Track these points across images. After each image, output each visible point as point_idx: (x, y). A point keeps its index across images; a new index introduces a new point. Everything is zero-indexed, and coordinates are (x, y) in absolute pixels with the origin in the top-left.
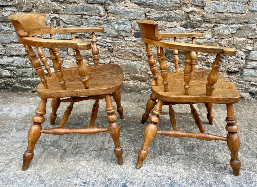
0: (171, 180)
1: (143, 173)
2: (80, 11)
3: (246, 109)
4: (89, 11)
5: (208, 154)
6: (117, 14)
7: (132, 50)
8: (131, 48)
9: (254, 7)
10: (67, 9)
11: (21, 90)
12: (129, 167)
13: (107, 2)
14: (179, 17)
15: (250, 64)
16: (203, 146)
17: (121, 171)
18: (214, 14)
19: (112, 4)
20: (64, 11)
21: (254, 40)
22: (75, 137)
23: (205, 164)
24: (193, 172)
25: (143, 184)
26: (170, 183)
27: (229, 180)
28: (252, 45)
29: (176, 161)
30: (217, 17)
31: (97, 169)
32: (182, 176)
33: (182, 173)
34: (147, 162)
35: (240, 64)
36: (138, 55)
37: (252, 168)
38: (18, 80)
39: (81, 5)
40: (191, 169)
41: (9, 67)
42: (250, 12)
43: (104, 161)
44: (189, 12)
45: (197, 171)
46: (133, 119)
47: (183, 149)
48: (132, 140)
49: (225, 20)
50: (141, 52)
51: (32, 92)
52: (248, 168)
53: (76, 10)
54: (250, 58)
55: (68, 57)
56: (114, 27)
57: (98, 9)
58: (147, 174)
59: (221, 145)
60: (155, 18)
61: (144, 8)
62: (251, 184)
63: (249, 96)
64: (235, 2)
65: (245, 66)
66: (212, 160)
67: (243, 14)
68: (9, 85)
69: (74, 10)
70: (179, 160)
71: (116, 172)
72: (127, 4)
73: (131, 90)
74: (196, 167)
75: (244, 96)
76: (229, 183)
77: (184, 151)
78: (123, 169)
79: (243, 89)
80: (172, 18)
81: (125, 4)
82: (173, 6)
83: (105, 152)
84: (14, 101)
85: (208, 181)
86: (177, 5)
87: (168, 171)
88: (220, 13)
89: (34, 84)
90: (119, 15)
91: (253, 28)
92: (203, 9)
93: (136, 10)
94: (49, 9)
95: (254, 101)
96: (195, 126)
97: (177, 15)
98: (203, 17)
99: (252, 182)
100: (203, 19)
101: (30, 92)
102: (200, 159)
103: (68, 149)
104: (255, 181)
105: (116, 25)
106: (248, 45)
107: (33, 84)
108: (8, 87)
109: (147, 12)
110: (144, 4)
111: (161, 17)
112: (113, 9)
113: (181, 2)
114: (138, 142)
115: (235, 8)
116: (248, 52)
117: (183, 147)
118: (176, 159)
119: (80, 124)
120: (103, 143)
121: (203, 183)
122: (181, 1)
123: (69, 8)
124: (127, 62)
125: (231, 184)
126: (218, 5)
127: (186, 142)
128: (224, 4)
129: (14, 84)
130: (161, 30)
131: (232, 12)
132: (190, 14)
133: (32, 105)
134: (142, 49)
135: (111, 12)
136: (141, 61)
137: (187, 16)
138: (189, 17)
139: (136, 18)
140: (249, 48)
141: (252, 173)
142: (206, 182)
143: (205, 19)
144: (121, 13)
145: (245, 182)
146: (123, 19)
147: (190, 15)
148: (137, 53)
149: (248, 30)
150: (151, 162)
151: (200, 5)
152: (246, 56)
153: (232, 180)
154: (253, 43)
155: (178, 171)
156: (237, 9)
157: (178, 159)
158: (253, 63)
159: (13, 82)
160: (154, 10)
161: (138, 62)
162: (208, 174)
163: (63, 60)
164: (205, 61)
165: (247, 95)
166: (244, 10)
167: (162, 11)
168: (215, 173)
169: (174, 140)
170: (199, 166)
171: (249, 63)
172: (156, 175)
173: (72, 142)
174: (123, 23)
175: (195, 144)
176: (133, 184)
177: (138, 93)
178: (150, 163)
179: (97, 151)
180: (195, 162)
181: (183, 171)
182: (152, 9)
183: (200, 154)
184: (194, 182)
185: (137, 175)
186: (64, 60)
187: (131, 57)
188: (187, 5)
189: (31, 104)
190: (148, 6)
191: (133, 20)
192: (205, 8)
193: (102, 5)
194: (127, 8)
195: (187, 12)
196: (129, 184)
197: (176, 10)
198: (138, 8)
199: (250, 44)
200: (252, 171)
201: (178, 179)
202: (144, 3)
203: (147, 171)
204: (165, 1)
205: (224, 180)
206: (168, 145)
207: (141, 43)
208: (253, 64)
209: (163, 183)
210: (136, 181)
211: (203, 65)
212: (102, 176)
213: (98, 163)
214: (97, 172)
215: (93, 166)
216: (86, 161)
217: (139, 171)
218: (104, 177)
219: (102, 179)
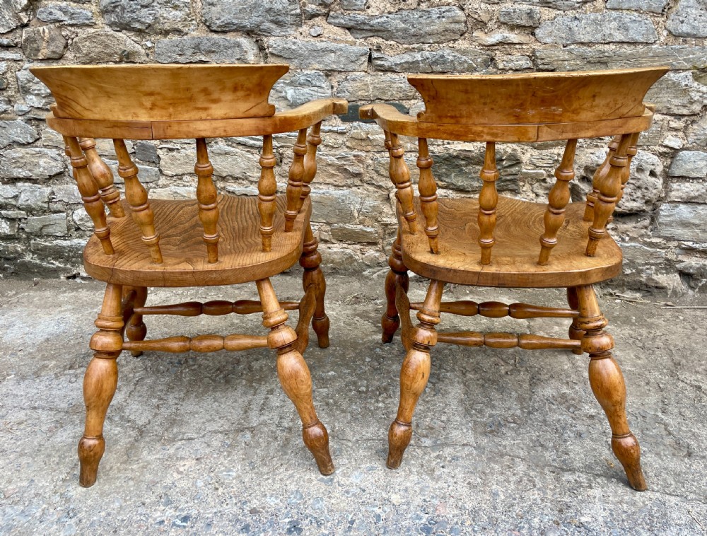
0: (427, 516)
1: (351, 494)
2: (189, 53)
3: (668, 320)
4: (213, 52)
5: (542, 446)
6: (290, 58)
7: (334, 155)
8: (333, 152)
9: (682, 22)
10: (156, 49)
11: (38, 272)
12: (313, 478)
13: (261, 27)
14: (465, 61)
15: (678, 190)
16: (529, 422)
17: (289, 487)
18: (564, 47)
19: (278, 31)
20: (148, 55)
21: (686, 118)
22: (171, 396)
23: (532, 474)
24: (494, 494)
25: (349, 525)
26: (425, 524)
27: (601, 519)
28: (681, 134)
29: (447, 463)
30: (574, 56)
31: (223, 483)
32: (460, 504)
33: (462, 495)
34: (362, 466)
35: (646, 189)
36: (351, 171)
37: (671, 484)
38: (32, 245)
39: (194, 38)
40: (490, 484)
41: (5, 212)
42: (672, 38)
43: (243, 459)
44: (493, 45)
45: (506, 490)
46: (334, 348)
47: (470, 431)
48: (327, 404)
49: (599, 64)
50: (361, 161)
51: (68, 278)
52: (661, 485)
53: (180, 51)
54: (677, 173)
55: (162, 181)
56: (283, 94)
57: (239, 45)
58: (361, 499)
59: (583, 420)
60: (396, 65)
61: (365, 38)
62: (665, 530)
63: (678, 284)
64: (625, 12)
65: (663, 195)
66: (554, 460)
67: (652, 44)
68: (7, 259)
69: (174, 52)
70: (457, 460)
71: (275, 490)
72: (318, 30)
73: (335, 269)
74: (505, 481)
75: (665, 284)
76: (597, 528)
77: (472, 436)
78: (295, 483)
79: (658, 262)
80: (444, 62)
81: (311, 30)
82: (447, 31)
83: (248, 435)
84: (20, 301)
85: (536, 520)
86: (457, 26)
87: (422, 489)
88: (582, 44)
89: (73, 257)
90: (296, 61)
91: (683, 84)
92: (532, 34)
93: (342, 45)
94: (108, 51)
95: (694, 296)
96: (511, 367)
97: (459, 56)
98: (533, 57)
99: (670, 525)
100: (534, 64)
101: (62, 277)
102: (517, 460)
103: (148, 427)
104: (678, 522)
105: (289, 88)
106: (669, 133)
107: (69, 255)
108: (6, 265)
109: (375, 50)
110: (366, 27)
111: (413, 63)
112: (279, 46)
113: (470, 19)
114: (343, 411)
115: (627, 30)
116: (672, 154)
117: (470, 425)
118: (448, 459)
119: (186, 362)
120: (246, 412)
121: (522, 524)
122: (469, 15)
123: (160, 45)
124: (321, 191)
125: (603, 529)
126: (576, 22)
127: (481, 412)
128: (592, 17)
129: (21, 255)
130: (413, 98)
131: (617, 40)
132: (495, 50)
133: (65, 311)
134: (363, 154)
135: (274, 52)
136: (361, 188)
137: (488, 55)
138: (492, 59)
139: (342, 66)
140: (673, 141)
141: (669, 501)
142: (529, 524)
143: (539, 62)
144: (301, 55)
145: (647, 524)
146: (309, 72)
147: (497, 52)
148: (349, 166)
149: (669, 90)
150: (376, 466)
151: (523, 22)
152: (665, 167)
153: (609, 520)
154: (686, 127)
155: (452, 491)
156: (631, 32)
157: (455, 458)
158: (687, 184)
159: (17, 252)
160: (392, 43)
161: (354, 189)
162: (540, 502)
163: (149, 190)
164: (543, 184)
165: (671, 281)
166: (653, 33)
167: (416, 46)
168: (559, 499)
169: (446, 405)
170: (513, 479)
171: (675, 186)
172: (387, 502)
173: (162, 409)
174: (308, 83)
175: (507, 416)
176: (319, 525)
177: (354, 278)
178: (372, 469)
179: (226, 433)
180: (502, 467)
181: (466, 489)
182: (387, 40)
183: (518, 444)
184: (493, 523)
185: (333, 501)
186: (151, 190)
187: (333, 175)
188: (486, 24)
189: (62, 309)
190: (375, 34)
191: (336, 73)
192: (537, 31)
193: (248, 34)
194: (319, 39)
195: (487, 44)
196: (307, 525)
197: (455, 40)
198: (350, 40)
199: (676, 130)
200: (670, 494)
201: (449, 512)
202: (365, 24)
203: (360, 488)
204: (424, 17)
205: (583, 519)
206: (428, 419)
207: (360, 138)
208: (687, 190)
209: (403, 523)
210: (328, 516)
211: (537, 195)
212: (235, 502)
213: (227, 465)
214: (221, 490)
215: (212, 474)
216: (195, 461)
217: (340, 488)
218: (239, 504)
219: (235, 509)
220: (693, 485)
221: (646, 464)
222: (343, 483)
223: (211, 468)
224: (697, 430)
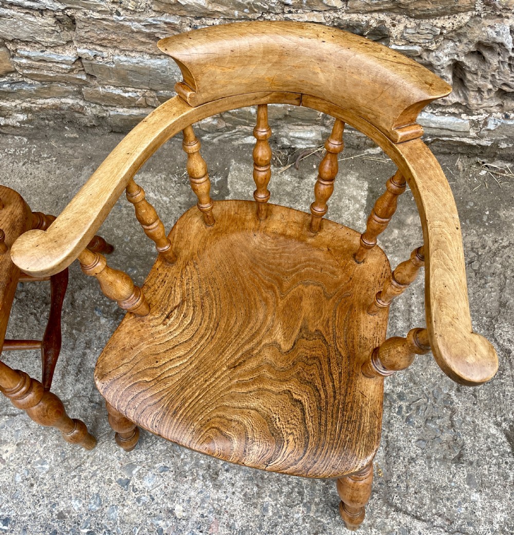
7: (140, 21)
12: (113, 478)
17: (91, 489)
24: (264, 508)
31: (37, 479)
33: (235, 510)
34: (156, 465)
37: (425, 505)
40: (263, 495)
43: (57, 446)
45: (276, 505)
52: (416, 505)
71: (79, 492)
74: (278, 491)
87: (203, 501)
150: (168, 466)
155: (228, 504)
162: (301, 521)
168: (319, 519)
170: (285, 490)
178: (165, 468)
181: (241, 503)
185: (125, 511)
187: (144, 43)
200: (419, 519)
203: (151, 496)
212: (46, 502)
213: (42, 454)
214: (35, 486)
215: (29, 466)
216: (15, 447)
217: (134, 494)
218: (49, 507)
219: (46, 512)
220: (445, 506)
221: (412, 474)
222: (137, 487)
223: (28, 458)
224: (480, 422)
